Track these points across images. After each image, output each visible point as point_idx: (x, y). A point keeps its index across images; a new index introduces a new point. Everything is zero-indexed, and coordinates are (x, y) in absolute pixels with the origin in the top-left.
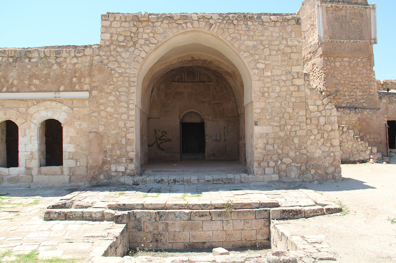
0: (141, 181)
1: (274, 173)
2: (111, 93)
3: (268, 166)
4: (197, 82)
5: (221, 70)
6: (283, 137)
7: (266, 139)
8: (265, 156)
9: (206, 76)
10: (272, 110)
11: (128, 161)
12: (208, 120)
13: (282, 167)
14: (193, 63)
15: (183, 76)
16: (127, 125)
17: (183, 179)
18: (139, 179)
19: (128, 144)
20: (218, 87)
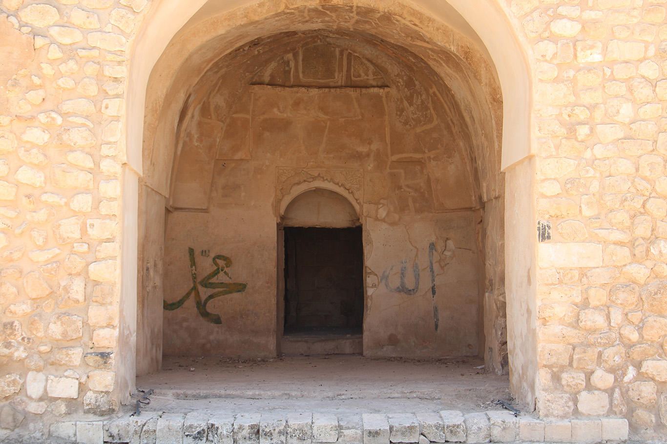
0: (136, 431)
1: (611, 412)
2: (33, 118)
3: (589, 387)
4: (341, 87)
5: (425, 45)
6: (642, 282)
7: (580, 288)
8: (577, 350)
9: (369, 64)
10: (604, 189)
11: (91, 360)
12: (377, 219)
13: (641, 391)
14: (327, 19)
15: (292, 64)
16: (93, 233)
17: (287, 426)
18: (128, 425)
19: (94, 299)
20: (411, 104)
